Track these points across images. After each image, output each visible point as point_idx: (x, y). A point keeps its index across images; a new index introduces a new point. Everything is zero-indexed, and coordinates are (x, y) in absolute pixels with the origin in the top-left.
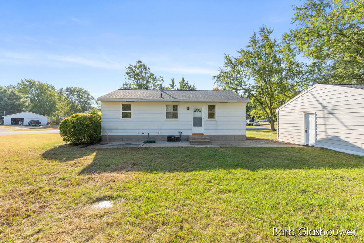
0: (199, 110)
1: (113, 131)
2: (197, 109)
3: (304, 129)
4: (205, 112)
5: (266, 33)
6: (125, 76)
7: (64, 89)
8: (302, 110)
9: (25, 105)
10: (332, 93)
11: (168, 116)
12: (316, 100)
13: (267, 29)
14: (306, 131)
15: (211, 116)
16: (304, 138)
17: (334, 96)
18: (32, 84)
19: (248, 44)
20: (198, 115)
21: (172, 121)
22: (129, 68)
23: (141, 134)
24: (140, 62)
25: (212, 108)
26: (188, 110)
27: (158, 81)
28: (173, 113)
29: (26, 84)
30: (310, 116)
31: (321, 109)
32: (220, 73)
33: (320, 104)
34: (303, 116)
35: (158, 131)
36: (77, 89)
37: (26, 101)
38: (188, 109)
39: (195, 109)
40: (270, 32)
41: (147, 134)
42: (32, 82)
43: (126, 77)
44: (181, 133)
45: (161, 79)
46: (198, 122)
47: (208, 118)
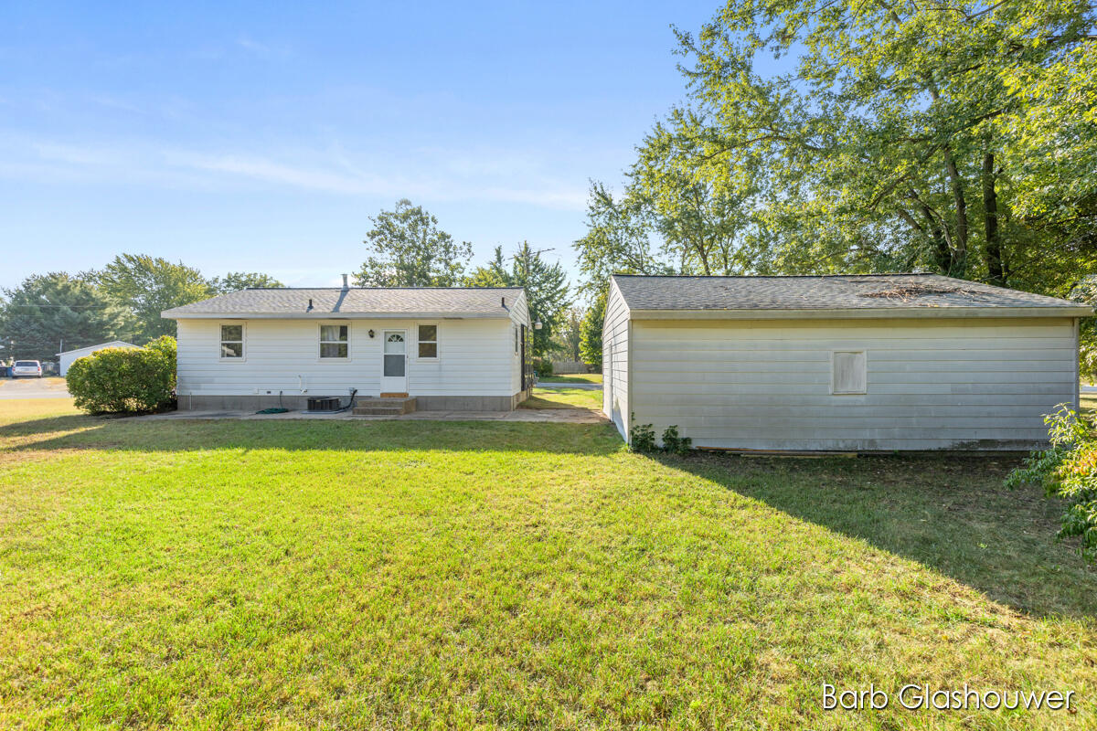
0: (398, 337)
1: (203, 386)
2: (394, 336)
4: (413, 342)
6: (365, 242)
7: (220, 280)
9: (114, 325)
11: (326, 351)
12: (611, 312)
15: (428, 351)
18: (143, 266)
20: (395, 349)
21: (334, 363)
22: (381, 219)
23: (263, 393)
24: (407, 203)
25: (427, 332)
26: (372, 336)
27: (458, 255)
28: (340, 345)
29: (126, 268)
31: (613, 334)
35: (301, 388)
36: (258, 277)
37: (119, 313)
38: (372, 334)
39: (389, 336)
41: (277, 394)
42: (142, 261)
43: (368, 245)
44: (355, 391)
45: (465, 248)
46: (394, 366)
47: (420, 356)
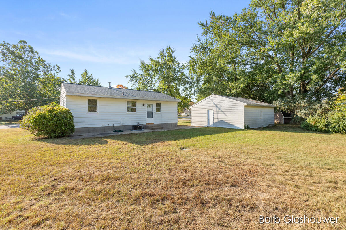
0: (150, 106)
1: (79, 124)
2: (149, 106)
3: (207, 118)
4: (154, 108)
5: (170, 52)
8: (206, 108)
10: (220, 100)
11: (129, 110)
12: (213, 102)
13: (171, 49)
14: (208, 119)
15: (158, 110)
16: (207, 123)
17: (221, 102)
19: (158, 56)
20: (150, 110)
21: (132, 114)
23: (107, 125)
25: (158, 105)
26: (143, 105)
28: (132, 108)
30: (210, 111)
31: (215, 107)
32: (133, 74)
33: (215, 105)
34: (207, 111)
35: (122, 123)
40: (173, 52)
41: (112, 125)
44: (139, 123)
45: (56, 68)
46: (150, 115)
47: (157, 112)
